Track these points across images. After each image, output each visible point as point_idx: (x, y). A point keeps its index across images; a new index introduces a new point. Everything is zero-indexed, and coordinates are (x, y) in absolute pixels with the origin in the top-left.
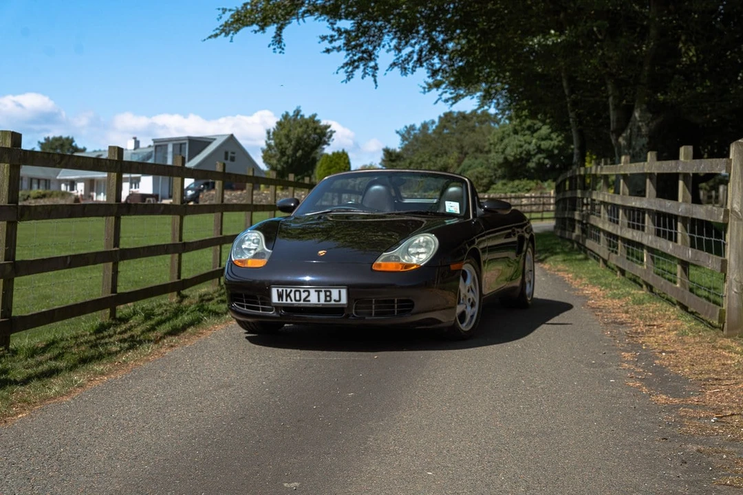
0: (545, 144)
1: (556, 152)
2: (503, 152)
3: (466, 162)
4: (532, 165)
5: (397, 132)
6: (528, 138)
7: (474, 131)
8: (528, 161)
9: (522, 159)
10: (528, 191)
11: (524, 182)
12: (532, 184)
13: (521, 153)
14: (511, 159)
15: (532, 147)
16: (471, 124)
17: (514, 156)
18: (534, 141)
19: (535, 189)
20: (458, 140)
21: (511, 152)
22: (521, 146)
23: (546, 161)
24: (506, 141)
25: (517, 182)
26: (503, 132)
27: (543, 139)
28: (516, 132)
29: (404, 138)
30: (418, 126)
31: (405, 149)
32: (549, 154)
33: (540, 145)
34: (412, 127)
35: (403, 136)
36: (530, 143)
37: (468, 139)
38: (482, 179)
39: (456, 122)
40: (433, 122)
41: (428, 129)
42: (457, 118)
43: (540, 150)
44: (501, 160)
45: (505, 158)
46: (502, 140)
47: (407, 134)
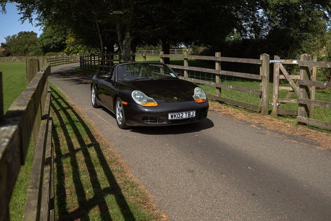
0: (55, 42)
1: (58, 44)
2: (42, 44)
3: (30, 47)
4: (51, 47)
5: (5, 38)
6: (50, 40)
7: (29, 37)
8: (50, 46)
9: (48, 46)
10: (53, 55)
11: (51, 53)
12: (54, 53)
13: (48, 44)
14: (45, 46)
15: (51, 42)
16: (28, 35)
17: (46, 45)
18: (52, 41)
19: (55, 55)
20: (25, 40)
21: (45, 44)
22: (48, 42)
23: (56, 46)
24: (43, 41)
25: (49, 53)
26: (42, 38)
27: (54, 40)
28: (46, 38)
29: (7, 40)
30: (11, 36)
31: (8, 43)
32: (56, 44)
33: (53, 42)
34: (9, 37)
35: (6, 39)
36: (50, 41)
37: (28, 40)
38: (39, 52)
39: (24, 35)
40: (16, 35)
41: (15, 37)
42: (24, 33)
43: (53, 43)
44: (42, 46)
45: (43, 46)
46: (42, 40)
47: (8, 38)
